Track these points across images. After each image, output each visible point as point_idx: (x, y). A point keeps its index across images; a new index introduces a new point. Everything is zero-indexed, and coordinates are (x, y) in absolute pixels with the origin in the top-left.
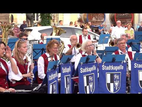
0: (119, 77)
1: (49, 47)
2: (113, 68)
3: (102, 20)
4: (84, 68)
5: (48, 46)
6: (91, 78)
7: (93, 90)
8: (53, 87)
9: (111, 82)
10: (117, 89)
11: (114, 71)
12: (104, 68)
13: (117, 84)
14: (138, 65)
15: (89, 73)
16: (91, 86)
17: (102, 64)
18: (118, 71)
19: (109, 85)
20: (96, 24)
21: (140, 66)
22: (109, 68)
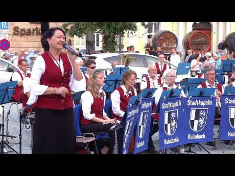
0: (206, 114)
1: (125, 79)
2: (200, 103)
3: (174, 46)
4: (166, 103)
5: (123, 78)
6: (173, 115)
7: (175, 129)
8: (129, 124)
9: (195, 120)
10: (201, 127)
11: (201, 106)
12: (190, 103)
13: (202, 121)
14: (229, 100)
15: (172, 108)
16: (173, 124)
17: (187, 99)
18: (205, 106)
19: (192, 122)
20: (167, 51)
21: (232, 102)
22: (194, 103)
